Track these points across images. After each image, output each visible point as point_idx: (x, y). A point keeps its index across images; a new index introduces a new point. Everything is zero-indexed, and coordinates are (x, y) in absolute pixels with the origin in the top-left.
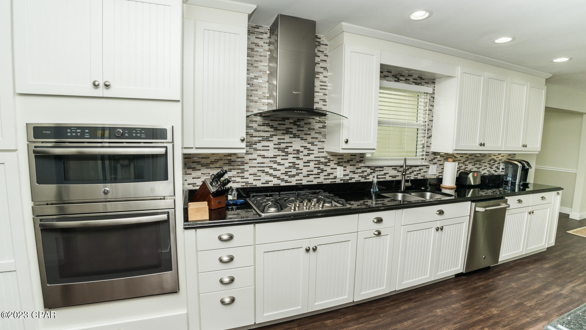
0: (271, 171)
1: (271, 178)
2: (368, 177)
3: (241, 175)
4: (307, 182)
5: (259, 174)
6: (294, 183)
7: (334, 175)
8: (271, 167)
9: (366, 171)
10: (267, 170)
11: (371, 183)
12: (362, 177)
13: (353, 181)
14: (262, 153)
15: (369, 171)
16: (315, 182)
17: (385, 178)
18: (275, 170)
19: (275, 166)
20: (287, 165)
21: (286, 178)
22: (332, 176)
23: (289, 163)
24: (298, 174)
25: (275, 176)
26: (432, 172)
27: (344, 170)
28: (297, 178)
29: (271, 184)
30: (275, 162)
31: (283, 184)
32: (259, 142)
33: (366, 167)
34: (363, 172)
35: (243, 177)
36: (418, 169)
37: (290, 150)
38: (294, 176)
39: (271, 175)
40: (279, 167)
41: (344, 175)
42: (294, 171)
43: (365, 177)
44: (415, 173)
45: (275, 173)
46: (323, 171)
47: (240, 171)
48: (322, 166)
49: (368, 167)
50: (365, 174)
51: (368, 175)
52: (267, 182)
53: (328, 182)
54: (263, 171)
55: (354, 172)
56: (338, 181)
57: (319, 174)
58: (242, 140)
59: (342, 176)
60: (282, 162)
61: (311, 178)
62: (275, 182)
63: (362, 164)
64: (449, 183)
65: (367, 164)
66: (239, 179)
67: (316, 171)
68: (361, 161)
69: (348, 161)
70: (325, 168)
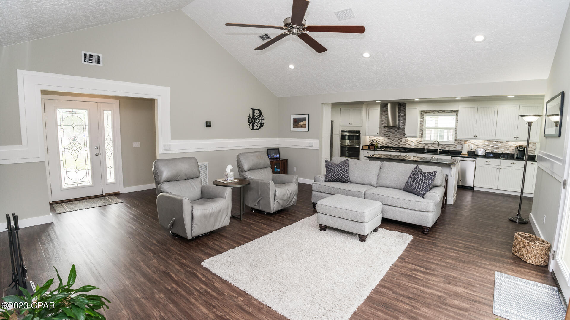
0: (390, 142)
1: (390, 144)
5: (387, 143)
6: (397, 146)
10: (389, 142)
11: (425, 149)
12: (422, 147)
13: (418, 148)
14: (388, 137)
15: (425, 145)
16: (404, 147)
19: (391, 141)
20: (395, 141)
21: (395, 145)
22: (410, 145)
24: (398, 144)
25: (391, 144)
26: (458, 148)
27: (414, 144)
28: (398, 145)
29: (390, 146)
30: (391, 140)
31: (394, 146)
32: (387, 134)
33: (423, 143)
34: (422, 145)
35: (382, 144)
36: (450, 146)
37: (396, 137)
38: (397, 144)
40: (393, 141)
42: (397, 143)
43: (423, 147)
44: (448, 147)
45: (391, 143)
46: (406, 143)
47: (381, 142)
48: (406, 142)
49: (425, 143)
50: (423, 146)
51: (424, 146)
53: (408, 147)
54: (388, 142)
55: (418, 145)
56: (412, 147)
57: (405, 144)
58: (378, 133)
59: (413, 146)
60: (394, 140)
61: (402, 145)
62: (391, 145)
63: (422, 142)
64: (465, 152)
65: (424, 142)
66: (381, 144)
67: (404, 143)
68: (421, 141)
69: (416, 141)
70: (407, 143)
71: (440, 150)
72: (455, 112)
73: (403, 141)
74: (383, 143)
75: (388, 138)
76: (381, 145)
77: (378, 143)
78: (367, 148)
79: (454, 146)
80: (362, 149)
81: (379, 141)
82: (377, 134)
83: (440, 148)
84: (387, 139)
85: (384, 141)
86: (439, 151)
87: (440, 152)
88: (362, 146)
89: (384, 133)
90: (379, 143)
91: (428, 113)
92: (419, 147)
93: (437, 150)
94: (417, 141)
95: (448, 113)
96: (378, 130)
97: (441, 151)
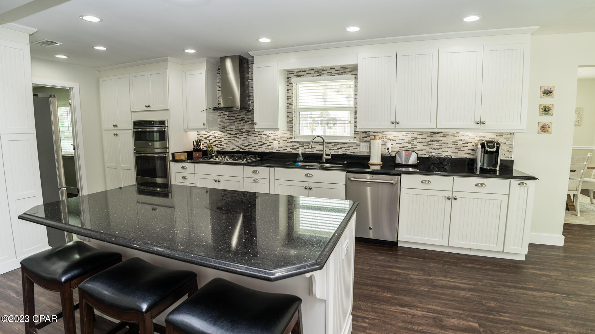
0: (235, 143)
1: (234, 147)
2: (297, 150)
3: (220, 144)
4: (255, 150)
5: (229, 144)
6: (247, 150)
7: (272, 146)
8: (234, 140)
9: (296, 145)
10: (232, 141)
11: (299, 154)
12: (293, 149)
13: (286, 151)
14: (229, 132)
15: (298, 145)
16: (260, 150)
17: (313, 151)
18: (237, 142)
19: (236, 139)
20: (243, 139)
21: (242, 147)
22: (270, 147)
23: (244, 138)
24: (249, 145)
25: (237, 146)
26: (362, 150)
27: (278, 144)
28: (249, 147)
29: (235, 150)
30: (236, 137)
31: (241, 150)
32: (228, 126)
33: (295, 142)
34: (293, 145)
35: (221, 145)
36: (346, 145)
37: (244, 130)
38: (246, 146)
39: (235, 145)
40: (238, 140)
41: (278, 147)
42: (247, 143)
43: (295, 149)
44: (344, 149)
45: (236, 143)
46: (264, 144)
47: (220, 142)
48: (263, 141)
49: (297, 142)
50: (295, 147)
51: (298, 148)
52: (233, 148)
53: (268, 151)
54: (230, 142)
55: (286, 146)
56: (275, 151)
57: (261, 145)
58: (205, 125)
59: (277, 148)
60: (240, 137)
61: (257, 147)
62: (237, 149)
63: (292, 140)
64: (376, 160)
65: (296, 140)
66: (219, 146)
67: (260, 143)
68: (291, 138)
69: (281, 137)
70: (266, 142)
71: (327, 155)
72: (352, 73)
73: (257, 139)
74: (223, 144)
75: (230, 134)
76: (219, 149)
77: (214, 144)
78: (184, 157)
79: (355, 145)
80: (174, 160)
81: (215, 141)
82: (203, 127)
83: (328, 152)
84: (229, 136)
85: (222, 140)
86: (325, 156)
87: (327, 159)
88: (173, 154)
89: (223, 124)
90: (215, 145)
91: (300, 76)
92: (289, 150)
93: (322, 155)
94: (284, 139)
95: (339, 74)
96: (203, 118)
97: (330, 157)
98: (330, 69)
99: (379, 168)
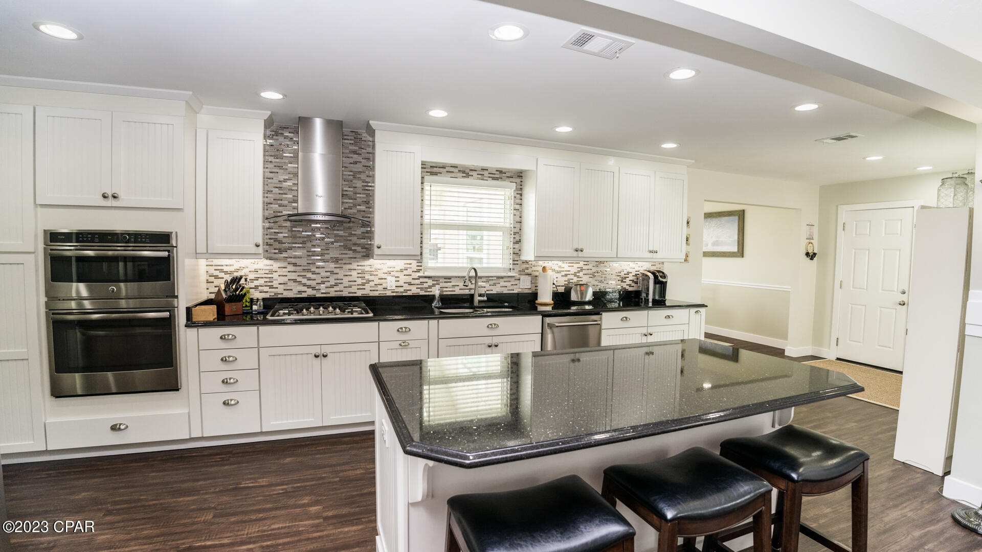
0: (304, 281)
1: (305, 289)
2: (429, 290)
3: (269, 284)
4: (349, 293)
7: (384, 286)
8: (304, 277)
9: (427, 282)
10: (299, 279)
11: (434, 296)
12: (422, 289)
13: (409, 293)
14: (293, 260)
15: (430, 282)
17: (455, 291)
18: (309, 279)
19: (309, 275)
20: (324, 274)
22: (380, 288)
23: (326, 272)
24: (336, 285)
25: (309, 287)
26: (524, 286)
27: (396, 281)
28: (336, 288)
29: (304, 295)
30: (309, 271)
31: (319, 295)
32: (290, 248)
33: (426, 277)
34: (422, 283)
35: (271, 287)
36: (502, 280)
38: (332, 287)
39: (304, 285)
40: (313, 276)
41: (396, 287)
43: (425, 289)
44: (500, 286)
45: (309, 283)
46: (369, 281)
47: (268, 280)
48: (367, 277)
49: (429, 277)
50: (426, 285)
51: (430, 287)
52: (300, 292)
53: (376, 294)
54: (295, 281)
55: (410, 284)
56: (389, 293)
57: (363, 284)
58: (257, 246)
59: (394, 288)
60: (317, 271)
61: (354, 289)
62: (310, 292)
63: (421, 274)
64: (545, 298)
65: (427, 274)
66: (266, 289)
67: (360, 281)
68: (418, 271)
69: (401, 271)
70: (371, 278)
71: (480, 295)
72: (511, 180)
73: (354, 273)
74: (275, 284)
75: (295, 265)
76: (267, 296)
77: (252, 285)
78: (210, 314)
79: (513, 279)
80: (191, 323)
81: (257, 279)
82: (254, 250)
83: (482, 291)
84: (291, 268)
85: (275, 275)
86: (477, 299)
87: (480, 302)
88: (189, 310)
89: (277, 245)
90: (256, 287)
92: (414, 290)
93: (472, 296)
94: (406, 272)
95: (494, 179)
96: (255, 230)
97: (485, 298)
98: (482, 169)
99: (549, 308)
